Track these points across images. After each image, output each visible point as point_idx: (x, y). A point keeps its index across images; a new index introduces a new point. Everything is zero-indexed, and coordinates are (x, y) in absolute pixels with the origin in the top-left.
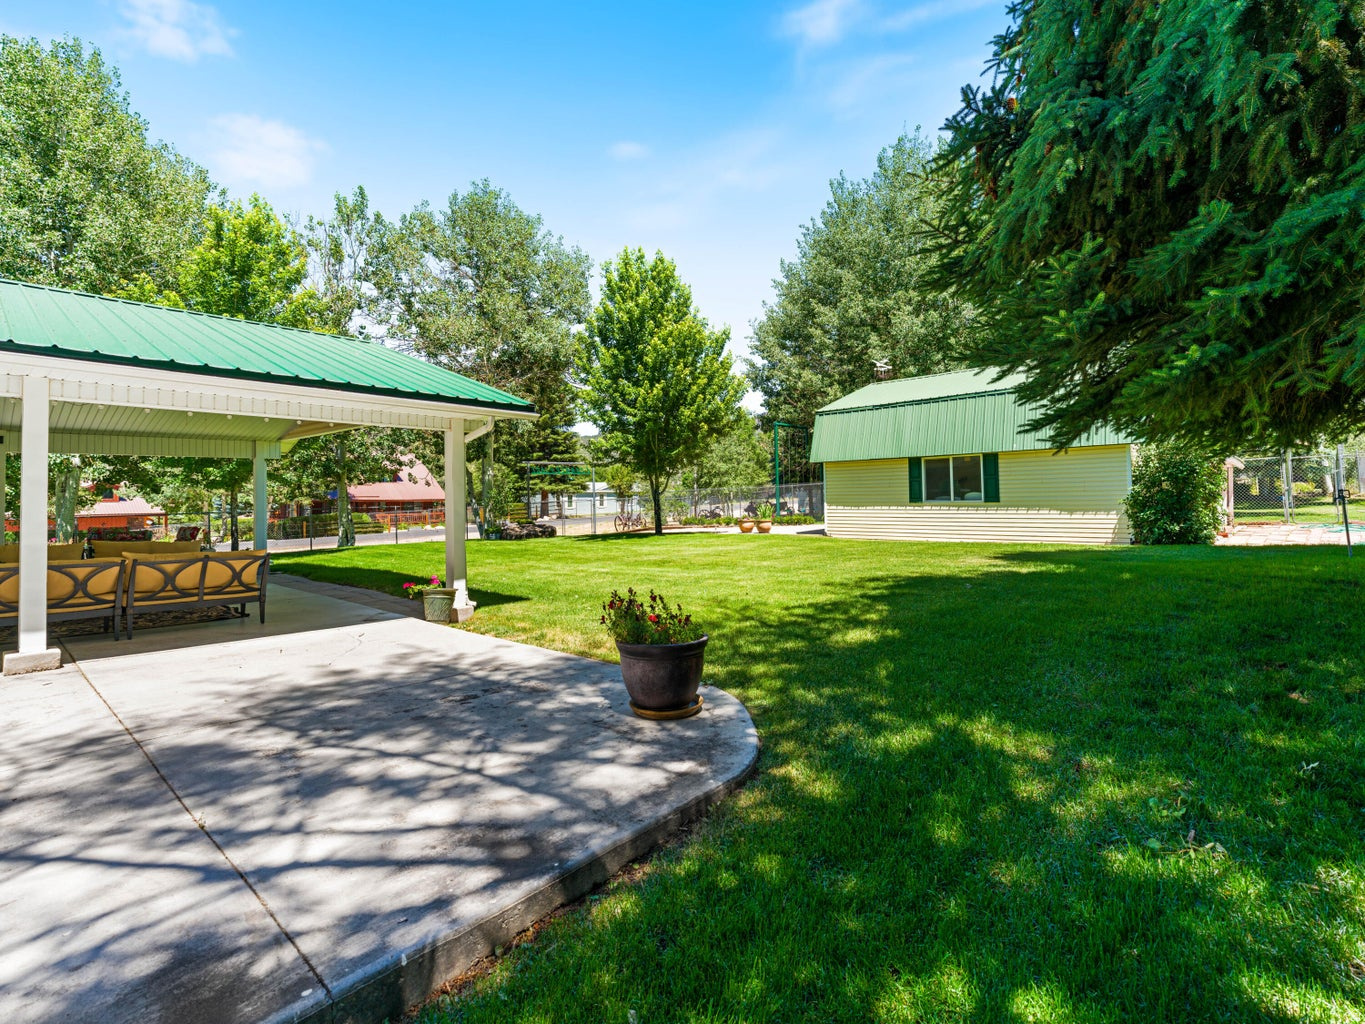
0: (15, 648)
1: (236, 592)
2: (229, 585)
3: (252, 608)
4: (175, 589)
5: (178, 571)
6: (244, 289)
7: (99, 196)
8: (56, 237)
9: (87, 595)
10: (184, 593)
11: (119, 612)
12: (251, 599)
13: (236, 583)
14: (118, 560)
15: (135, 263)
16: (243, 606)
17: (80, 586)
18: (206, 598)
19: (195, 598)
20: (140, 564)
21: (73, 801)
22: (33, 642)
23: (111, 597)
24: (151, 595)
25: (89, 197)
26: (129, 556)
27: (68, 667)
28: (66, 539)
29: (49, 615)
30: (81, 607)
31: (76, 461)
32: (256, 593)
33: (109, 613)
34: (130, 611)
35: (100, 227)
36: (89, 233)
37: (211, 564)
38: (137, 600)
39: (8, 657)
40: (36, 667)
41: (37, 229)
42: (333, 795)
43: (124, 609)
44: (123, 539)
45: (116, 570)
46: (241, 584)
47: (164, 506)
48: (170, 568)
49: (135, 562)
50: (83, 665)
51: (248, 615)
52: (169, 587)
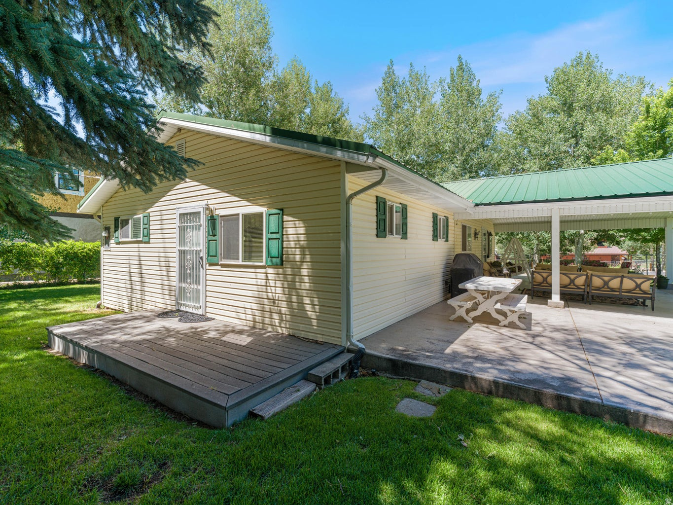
0: (550, 298)
1: (637, 294)
2: (634, 290)
3: (649, 302)
4: (608, 288)
5: (610, 281)
6: (663, 135)
7: (589, 117)
8: (573, 141)
9: (574, 285)
10: (613, 290)
11: (586, 293)
12: (648, 298)
13: (638, 289)
14: (585, 273)
15: (605, 141)
16: (645, 301)
17: (572, 281)
18: (623, 294)
19: (618, 293)
20: (594, 276)
21: (554, 341)
22: (556, 298)
23: (583, 287)
24: (599, 289)
25: (585, 120)
26: (590, 272)
27: (566, 309)
28: (577, 264)
29: (560, 290)
30: (572, 289)
31: (582, 232)
32: (650, 296)
33: (582, 293)
34: (590, 294)
35: (590, 131)
36: (585, 135)
37: (625, 279)
38: (592, 290)
39: (549, 301)
40: (556, 306)
41: (566, 140)
42: (638, 370)
43: (588, 293)
44: (594, 266)
45: (584, 277)
46: (641, 290)
47: (627, 250)
48: (606, 279)
49: (592, 275)
50: (571, 309)
51: (647, 306)
52: (606, 287)
